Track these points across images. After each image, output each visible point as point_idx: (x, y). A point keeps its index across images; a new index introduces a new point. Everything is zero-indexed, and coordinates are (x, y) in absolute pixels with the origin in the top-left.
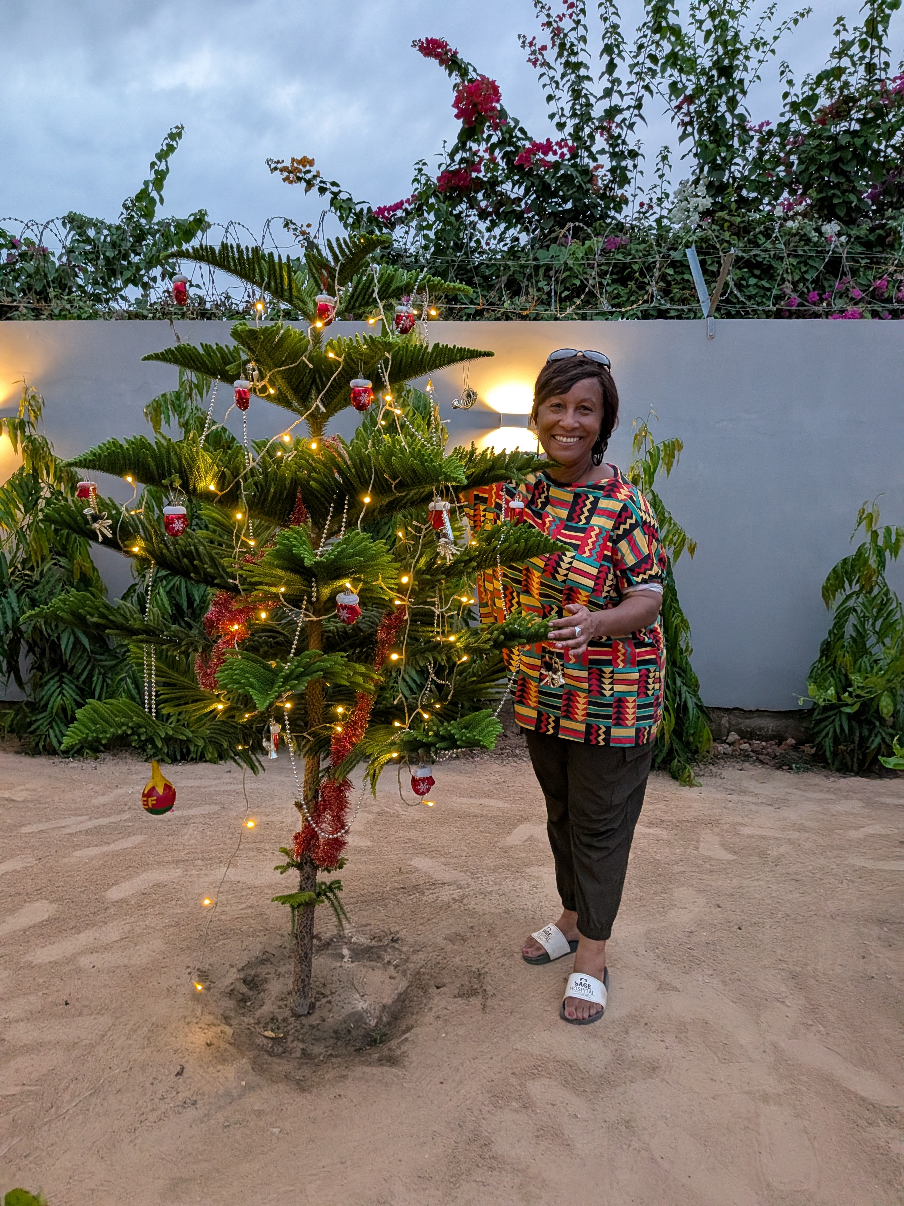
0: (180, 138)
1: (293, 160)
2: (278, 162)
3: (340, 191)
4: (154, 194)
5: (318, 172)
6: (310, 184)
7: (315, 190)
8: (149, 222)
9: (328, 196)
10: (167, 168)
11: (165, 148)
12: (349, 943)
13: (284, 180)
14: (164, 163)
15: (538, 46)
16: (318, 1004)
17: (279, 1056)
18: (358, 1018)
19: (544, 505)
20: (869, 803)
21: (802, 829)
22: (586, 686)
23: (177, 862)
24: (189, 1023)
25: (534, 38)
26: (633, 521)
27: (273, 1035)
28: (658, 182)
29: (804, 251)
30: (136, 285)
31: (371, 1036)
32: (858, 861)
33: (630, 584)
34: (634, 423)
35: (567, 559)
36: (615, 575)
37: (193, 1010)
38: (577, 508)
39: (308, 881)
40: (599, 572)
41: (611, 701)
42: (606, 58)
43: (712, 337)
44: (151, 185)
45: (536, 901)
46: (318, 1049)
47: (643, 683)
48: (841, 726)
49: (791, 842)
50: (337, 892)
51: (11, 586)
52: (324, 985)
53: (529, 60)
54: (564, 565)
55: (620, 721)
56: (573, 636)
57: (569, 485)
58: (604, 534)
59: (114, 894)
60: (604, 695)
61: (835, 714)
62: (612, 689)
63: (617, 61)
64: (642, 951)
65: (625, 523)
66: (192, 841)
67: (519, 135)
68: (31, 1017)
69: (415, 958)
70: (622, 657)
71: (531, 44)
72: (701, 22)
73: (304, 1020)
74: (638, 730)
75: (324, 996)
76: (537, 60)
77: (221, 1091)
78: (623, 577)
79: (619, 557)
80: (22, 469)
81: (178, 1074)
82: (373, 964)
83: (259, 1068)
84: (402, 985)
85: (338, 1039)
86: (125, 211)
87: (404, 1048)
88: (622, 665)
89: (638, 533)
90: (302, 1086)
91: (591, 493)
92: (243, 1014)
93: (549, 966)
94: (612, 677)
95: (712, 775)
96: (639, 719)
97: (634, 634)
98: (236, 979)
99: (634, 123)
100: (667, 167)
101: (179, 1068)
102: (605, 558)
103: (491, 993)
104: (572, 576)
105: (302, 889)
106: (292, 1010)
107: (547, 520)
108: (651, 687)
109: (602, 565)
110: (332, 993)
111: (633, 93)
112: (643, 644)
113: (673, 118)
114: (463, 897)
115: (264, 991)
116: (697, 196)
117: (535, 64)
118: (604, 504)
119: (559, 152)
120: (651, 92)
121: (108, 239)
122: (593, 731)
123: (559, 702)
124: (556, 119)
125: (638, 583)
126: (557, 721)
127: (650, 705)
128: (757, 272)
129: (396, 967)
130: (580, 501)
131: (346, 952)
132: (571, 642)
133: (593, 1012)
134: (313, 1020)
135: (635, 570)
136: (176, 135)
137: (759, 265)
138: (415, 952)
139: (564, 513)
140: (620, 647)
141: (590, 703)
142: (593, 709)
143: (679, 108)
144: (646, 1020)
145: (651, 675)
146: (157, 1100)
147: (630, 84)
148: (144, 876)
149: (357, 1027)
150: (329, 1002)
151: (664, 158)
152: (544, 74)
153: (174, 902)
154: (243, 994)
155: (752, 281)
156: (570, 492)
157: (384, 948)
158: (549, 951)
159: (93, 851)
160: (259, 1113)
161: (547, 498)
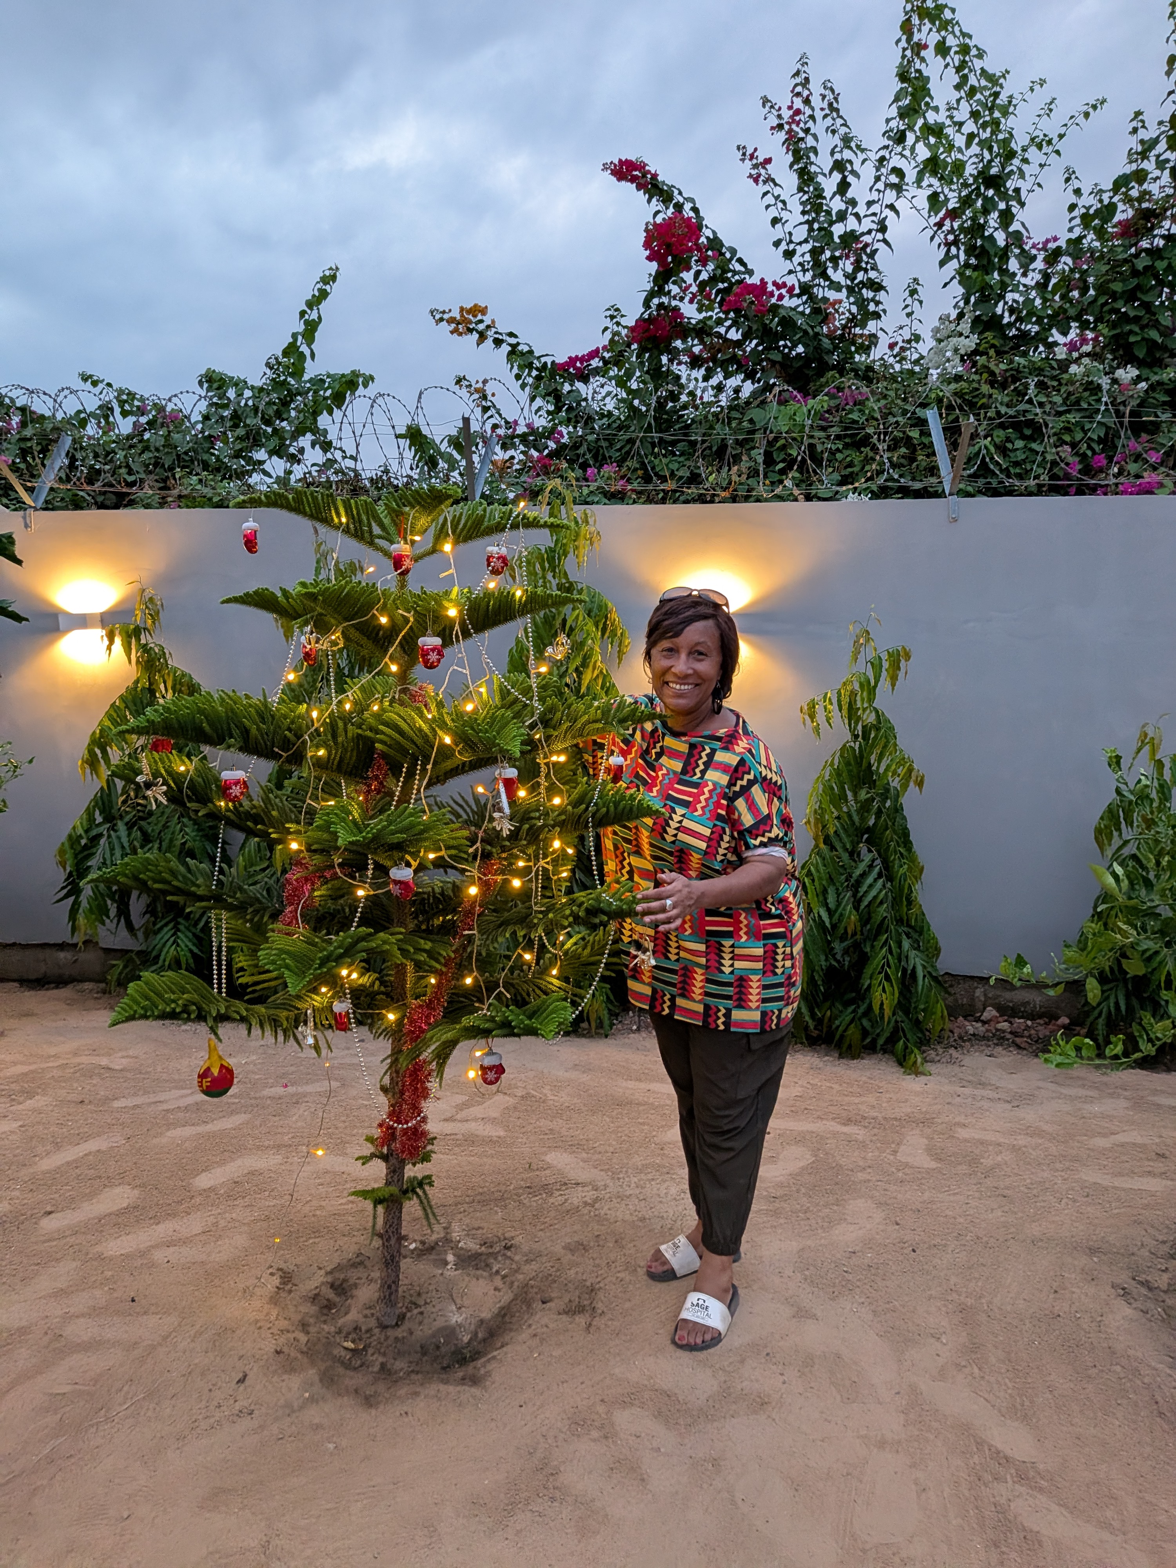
0: (334, 282)
1: (462, 309)
2: (444, 312)
3: (518, 344)
4: (304, 349)
5: (493, 321)
6: (482, 336)
7: (489, 342)
8: (299, 381)
9: (505, 349)
10: (320, 318)
11: (317, 294)
12: (455, 1248)
13: (452, 332)
14: (315, 312)
15: (761, 160)
16: (409, 1315)
17: (355, 1369)
18: (450, 1332)
19: (659, 755)
20: (1138, 1104)
21: (1038, 1133)
22: (703, 961)
23: (278, 1147)
24: (260, 1328)
25: (756, 150)
26: (751, 777)
27: (350, 1345)
28: (907, 321)
29: (1090, 404)
30: (281, 457)
31: (462, 1354)
32: (1090, 1176)
33: (748, 847)
34: (851, 627)
35: (676, 818)
36: (732, 836)
37: (267, 1314)
38: (692, 760)
39: (395, 1172)
40: (712, 833)
41: (731, 979)
42: (837, 177)
43: (955, 520)
44: (300, 338)
45: (680, 1208)
46: (400, 1365)
47: (769, 958)
48: (1117, 1004)
49: (1015, 1149)
50: (427, 1188)
51: (121, 817)
52: (419, 1294)
53: (751, 176)
54: (674, 824)
55: (742, 1002)
56: (663, 910)
57: (684, 735)
58: (719, 790)
59: (204, 1181)
60: (723, 972)
61: (1111, 989)
62: (732, 965)
63: (850, 179)
64: (788, 1272)
65: (742, 779)
66: (299, 1124)
67: (738, 267)
68: (94, 1312)
69: (526, 1268)
70: (745, 930)
71: (752, 157)
72: (961, 124)
73: (390, 1332)
74: (764, 1014)
75: (417, 1306)
76: (759, 175)
77: (282, 1402)
78: (740, 839)
79: (736, 816)
80: (137, 681)
81: (241, 1381)
82: (479, 1272)
83: (328, 1379)
84: (506, 1297)
85: (424, 1354)
86: (268, 371)
87: (489, 1367)
88: (745, 938)
89: (756, 791)
90: (369, 1402)
91: (707, 743)
92: (325, 1322)
93: (674, 1283)
94: (732, 952)
95: (952, 1062)
96: (764, 1001)
97: (758, 903)
98: (323, 1283)
99: (877, 250)
100: (916, 302)
101: (241, 1375)
102: (719, 817)
103: (600, 1311)
104: (682, 836)
105: (388, 1184)
106: (378, 1319)
107: (660, 773)
108: (779, 964)
109: (715, 825)
110: (426, 1303)
111: (874, 214)
112: (768, 915)
113: (932, 238)
114: (597, 1200)
115: (352, 1297)
116: (961, 335)
117: (756, 181)
118: (721, 757)
119: (777, 293)
120: (897, 212)
121: (250, 403)
122: (711, 1012)
123: (674, 978)
124: (783, 246)
125: (755, 847)
126: (673, 999)
127: (780, 985)
128: (1028, 432)
129: (504, 1277)
130: (695, 752)
131: (450, 1258)
132: (661, 916)
133: (708, 1337)
134: (400, 1333)
135: (753, 831)
136: (330, 279)
137: (1031, 423)
138: (528, 1262)
139: (678, 766)
140: (742, 918)
141: (708, 981)
142: (712, 988)
143: (940, 225)
144: (768, 1350)
145: (780, 951)
146: (212, 1408)
147: (870, 204)
148: (239, 1162)
149: (447, 1343)
150: (422, 1313)
151: (913, 292)
152: (768, 192)
153: (267, 1193)
154: (328, 1300)
155: (1019, 444)
156: (685, 742)
157: (494, 1255)
158: (676, 1267)
159: (189, 1131)
160: (317, 1427)
161: (661, 747)
